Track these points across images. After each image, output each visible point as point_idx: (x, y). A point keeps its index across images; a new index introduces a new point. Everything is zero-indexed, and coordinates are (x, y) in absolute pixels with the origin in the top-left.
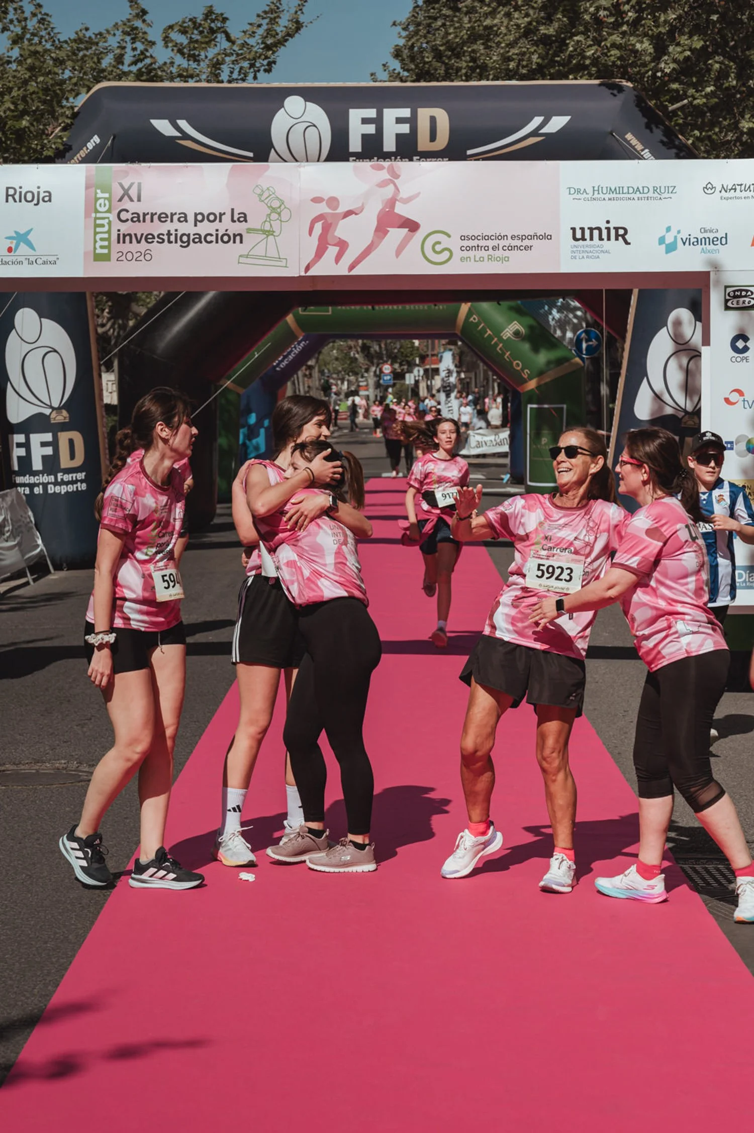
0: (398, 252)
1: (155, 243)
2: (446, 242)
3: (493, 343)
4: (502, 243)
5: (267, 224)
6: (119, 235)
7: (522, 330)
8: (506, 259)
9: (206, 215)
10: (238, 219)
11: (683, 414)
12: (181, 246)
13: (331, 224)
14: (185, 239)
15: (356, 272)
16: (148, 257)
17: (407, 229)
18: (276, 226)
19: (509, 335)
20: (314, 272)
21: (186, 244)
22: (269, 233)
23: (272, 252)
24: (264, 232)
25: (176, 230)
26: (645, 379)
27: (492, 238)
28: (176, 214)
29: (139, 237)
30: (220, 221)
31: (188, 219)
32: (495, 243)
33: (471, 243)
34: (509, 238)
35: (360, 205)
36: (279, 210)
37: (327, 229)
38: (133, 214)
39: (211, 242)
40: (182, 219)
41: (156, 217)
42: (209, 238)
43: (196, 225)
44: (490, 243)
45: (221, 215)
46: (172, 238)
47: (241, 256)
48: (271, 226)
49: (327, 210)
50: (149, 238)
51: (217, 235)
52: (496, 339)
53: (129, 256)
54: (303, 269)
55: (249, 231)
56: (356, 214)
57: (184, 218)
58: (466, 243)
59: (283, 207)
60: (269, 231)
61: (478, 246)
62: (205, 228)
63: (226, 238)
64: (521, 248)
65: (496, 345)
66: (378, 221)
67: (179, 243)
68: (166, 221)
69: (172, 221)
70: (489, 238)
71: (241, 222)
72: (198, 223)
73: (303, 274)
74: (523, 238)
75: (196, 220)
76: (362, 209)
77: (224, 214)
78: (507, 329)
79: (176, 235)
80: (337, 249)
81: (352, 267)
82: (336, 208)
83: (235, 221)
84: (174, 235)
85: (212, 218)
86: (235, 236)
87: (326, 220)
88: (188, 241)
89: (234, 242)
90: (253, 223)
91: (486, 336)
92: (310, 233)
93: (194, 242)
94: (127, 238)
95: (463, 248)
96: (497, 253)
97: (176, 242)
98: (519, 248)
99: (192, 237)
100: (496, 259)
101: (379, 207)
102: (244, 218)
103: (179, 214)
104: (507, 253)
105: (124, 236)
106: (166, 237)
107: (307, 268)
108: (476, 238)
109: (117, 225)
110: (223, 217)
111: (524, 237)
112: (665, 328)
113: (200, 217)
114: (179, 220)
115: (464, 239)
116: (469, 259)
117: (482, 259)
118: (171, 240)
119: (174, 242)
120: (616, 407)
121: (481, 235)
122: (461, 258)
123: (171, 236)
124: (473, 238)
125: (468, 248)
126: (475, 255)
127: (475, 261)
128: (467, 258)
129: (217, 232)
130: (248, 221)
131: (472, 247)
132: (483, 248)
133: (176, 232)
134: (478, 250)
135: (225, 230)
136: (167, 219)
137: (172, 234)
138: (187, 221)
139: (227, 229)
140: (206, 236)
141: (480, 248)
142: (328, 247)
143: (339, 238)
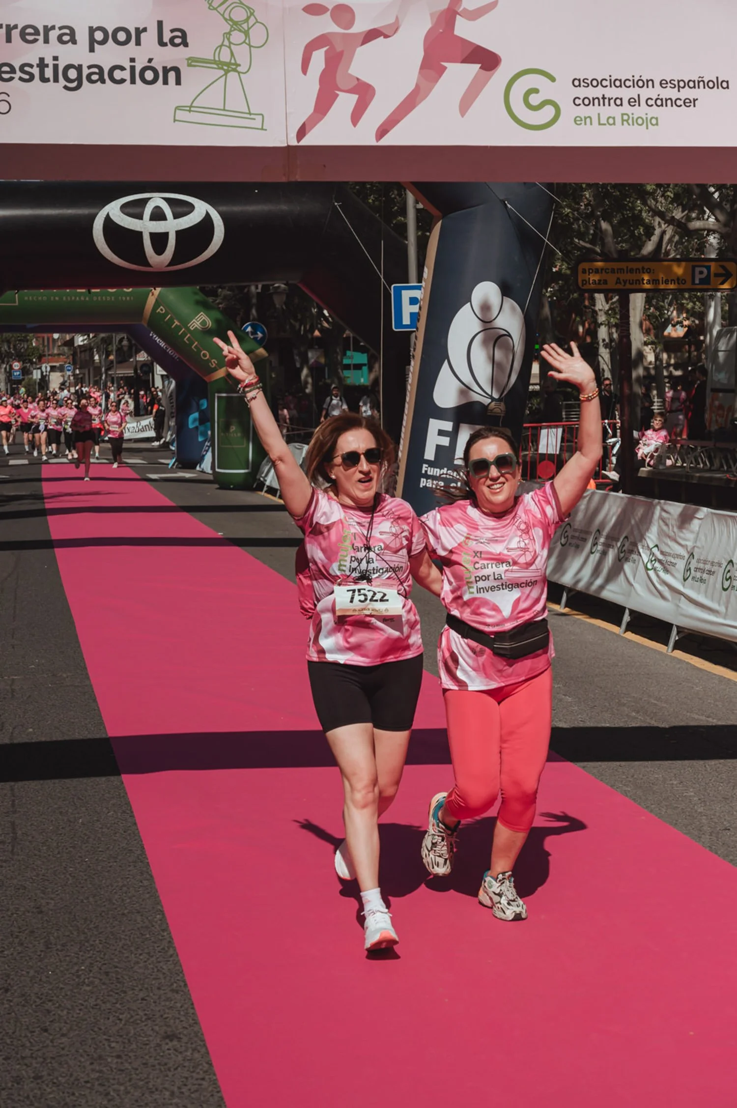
0: (465, 106)
1: (16, 81)
2: (547, 90)
3: (180, 333)
4: (645, 93)
5: (225, 51)
7: (209, 323)
8: (654, 121)
9: (110, 32)
10: (172, 40)
11: (490, 401)
12: (66, 87)
13: (341, 54)
14: (72, 74)
17: (479, 65)
18: (241, 54)
19: (196, 326)
20: (314, 139)
21: (74, 84)
22: (229, 67)
23: (236, 102)
24: (220, 64)
25: (56, 58)
26: (446, 361)
27: (628, 83)
28: (53, 28)
31: (78, 37)
32: (633, 92)
33: (591, 92)
34: (657, 84)
35: (392, 20)
36: (245, 26)
37: (335, 61)
39: (122, 81)
40: (66, 38)
41: (15, 34)
42: (118, 74)
43: (92, 50)
44: (626, 93)
45: (139, 32)
46: (49, 73)
47: (177, 108)
48: (232, 54)
49: (334, 28)
50: (5, 72)
51: (133, 68)
52: (183, 330)
54: (293, 135)
55: (192, 62)
56: (386, 36)
57: (69, 36)
58: (582, 92)
59: (252, 21)
60: (228, 64)
61: (604, 98)
63: (149, 75)
64: (679, 103)
65: (184, 334)
66: (425, 51)
67: (62, 82)
68: (36, 40)
69: (46, 41)
70: (621, 83)
71: (175, 45)
72: (96, 45)
73: (294, 142)
74: (679, 85)
75: (92, 42)
76: (395, 28)
77: (145, 30)
78: (194, 320)
79: (56, 67)
80: (354, 98)
81: (382, 132)
82: (350, 23)
83: (165, 45)
84: (51, 66)
85: (122, 36)
86: (166, 71)
87: (332, 48)
88: (79, 79)
89: (166, 82)
90: (199, 46)
91: (173, 327)
92: (305, 69)
93: (90, 81)
96: (641, 111)
97: (56, 80)
98: (674, 103)
99: (85, 72)
100: (636, 121)
101: (427, 25)
102: (181, 38)
103: (61, 28)
104: (655, 111)
106: (36, 71)
107: (301, 133)
108: (600, 83)
110: (143, 35)
111: (682, 84)
112: (469, 303)
113: (99, 36)
114: (60, 39)
115: (579, 85)
116: (588, 120)
117: (611, 121)
118: (47, 76)
119: (52, 79)
120: (408, 394)
121: (608, 78)
122: (576, 118)
123: (46, 69)
124: (595, 83)
125: (586, 102)
126: (599, 114)
127: (600, 124)
128: (585, 118)
129: (133, 64)
130: (189, 45)
131: (594, 99)
132: (612, 102)
133: (56, 62)
134: (604, 105)
135: (147, 60)
136: (37, 37)
137: (47, 66)
138: (74, 41)
139: (151, 57)
140: (112, 69)
141: (606, 101)
142: (338, 95)
143: (358, 79)
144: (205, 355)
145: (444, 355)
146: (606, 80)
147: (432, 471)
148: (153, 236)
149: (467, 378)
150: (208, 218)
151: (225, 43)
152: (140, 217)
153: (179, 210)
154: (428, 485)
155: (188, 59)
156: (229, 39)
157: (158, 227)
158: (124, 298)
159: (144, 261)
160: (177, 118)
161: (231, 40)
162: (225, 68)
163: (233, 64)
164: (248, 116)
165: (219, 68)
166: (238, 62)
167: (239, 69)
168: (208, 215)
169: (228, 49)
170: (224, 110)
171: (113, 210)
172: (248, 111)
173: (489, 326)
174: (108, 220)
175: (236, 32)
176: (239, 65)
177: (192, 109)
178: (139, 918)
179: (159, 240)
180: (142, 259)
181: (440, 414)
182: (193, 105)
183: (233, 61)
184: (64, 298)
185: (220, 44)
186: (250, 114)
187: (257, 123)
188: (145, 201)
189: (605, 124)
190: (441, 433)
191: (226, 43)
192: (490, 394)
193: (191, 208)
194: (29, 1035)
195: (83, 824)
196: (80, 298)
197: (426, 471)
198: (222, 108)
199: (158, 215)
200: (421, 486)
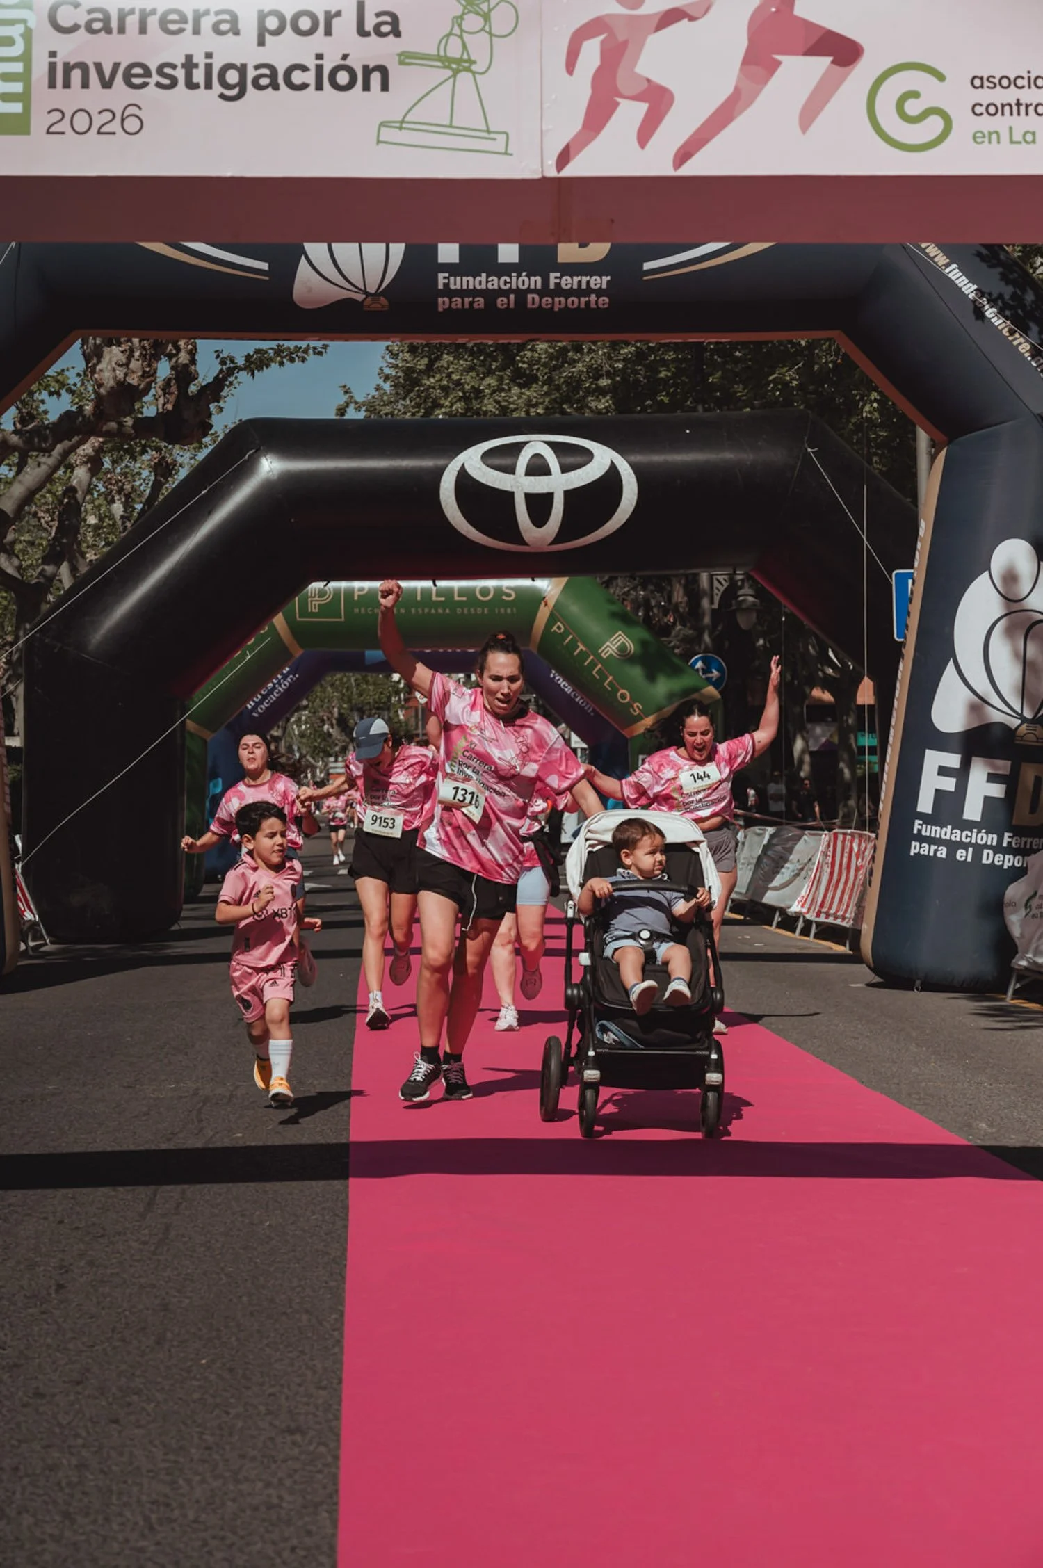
0: (808, 116)
1: (152, 87)
2: (931, 93)
3: (586, 664)
5: (455, 44)
6: (52, 67)
7: (631, 647)
9: (288, 18)
10: (377, 28)
11: (1019, 722)
12: (222, 96)
13: (625, 43)
14: (232, 77)
15: (696, 167)
16: (132, 125)
17: (830, 59)
18: (478, 47)
19: (611, 651)
20: (580, 167)
21: (235, 92)
22: (460, 65)
23: (468, 116)
24: (446, 62)
25: (209, 55)
26: (951, 661)
28: (207, 13)
29: (107, 75)
30: (328, 32)
31: (241, 26)
33: (999, 96)
36: (484, 7)
37: (614, 56)
38: (90, 12)
39: (304, 86)
40: (225, 27)
41: (153, 22)
42: (297, 77)
43: (261, 43)
45: (330, 17)
46: (199, 76)
47: (382, 124)
48: (464, 47)
49: (617, 8)
50: (136, 75)
51: (319, 69)
52: (592, 657)
53: (81, 122)
54: (551, 162)
55: (406, 58)
56: (692, 19)
57: (229, 26)
58: (986, 96)
60: (459, 61)
61: (1018, 104)
62: (283, 51)
63: (343, 78)
65: (593, 664)
66: (751, 39)
67: (217, 88)
68: (181, 31)
69: (196, 31)
71: (382, 35)
72: (268, 37)
73: (552, 173)
75: (262, 32)
76: (705, 6)
77: (338, 14)
78: (608, 643)
79: (209, 68)
80: (644, 107)
81: (683, 156)
83: (367, 34)
84: (202, 68)
85: (305, 23)
86: (367, 71)
87: (612, 35)
88: (242, 84)
89: (366, 87)
90: (415, 38)
91: (576, 653)
92: (570, 66)
93: (257, 86)
94: (76, 75)
95: (978, 110)
97: (209, 86)
99: (251, 73)
103: (217, 13)
105: (68, 69)
106: (180, 74)
107: (564, 158)
108: (1013, 82)
109: (47, 40)
110: (335, 22)
112: (987, 572)
113: (272, 23)
114: (216, 29)
115: (982, 86)
116: (994, 137)
117: (1029, 138)
118: (195, 80)
119: (202, 85)
120: (894, 714)
121: (1025, 75)
122: (975, 133)
123: (195, 71)
124: (1005, 82)
125: (992, 110)
126: (1011, 128)
127: (1012, 142)
128: (990, 134)
129: (319, 62)
130: (402, 34)
131: (1003, 106)
132: (1031, 109)
133: (209, 61)
134: (1019, 114)
135: (340, 56)
136: (183, 26)
137: (196, 66)
138: (237, 33)
139: (346, 52)
140: (289, 72)
141: (1023, 109)
142: (617, 104)
143: (648, 80)
144: (623, 696)
145: (948, 653)
146: (1023, 78)
147: (927, 831)
148: (529, 497)
149: (983, 686)
150: (613, 470)
151: (454, 32)
152: (511, 470)
153: (570, 460)
154: (922, 853)
155: (400, 55)
156: (460, 26)
157: (539, 485)
158: (502, 610)
159: (517, 537)
160: (381, 139)
161: (464, 27)
162: (454, 66)
163: (466, 61)
164: (485, 135)
165: (445, 67)
166: (473, 58)
167: (474, 68)
168: (613, 468)
169: (459, 41)
170: (451, 126)
171: (472, 460)
172: (485, 128)
173: (1016, 607)
174: (463, 475)
175: (472, 15)
176: (474, 62)
177: (404, 125)
178: (305, 1317)
179: (539, 505)
180: (514, 534)
181: (942, 742)
182: (406, 119)
183: (465, 57)
184: (413, 611)
185: (447, 32)
186: (488, 132)
187: (499, 145)
188: (518, 447)
189: (1020, 143)
190: (943, 771)
191: (456, 30)
192: (1020, 712)
193: (588, 455)
194: (89, 1424)
195: (270, 1225)
196: (436, 610)
197: (920, 831)
198: (448, 124)
199: (538, 468)
200: (912, 854)
